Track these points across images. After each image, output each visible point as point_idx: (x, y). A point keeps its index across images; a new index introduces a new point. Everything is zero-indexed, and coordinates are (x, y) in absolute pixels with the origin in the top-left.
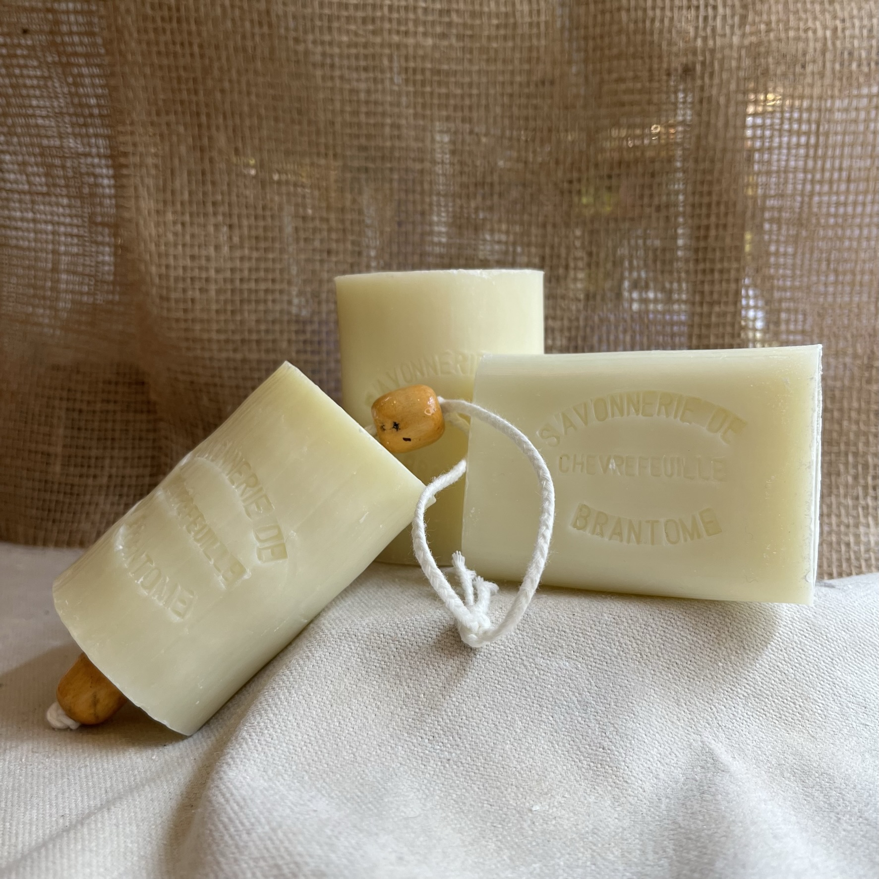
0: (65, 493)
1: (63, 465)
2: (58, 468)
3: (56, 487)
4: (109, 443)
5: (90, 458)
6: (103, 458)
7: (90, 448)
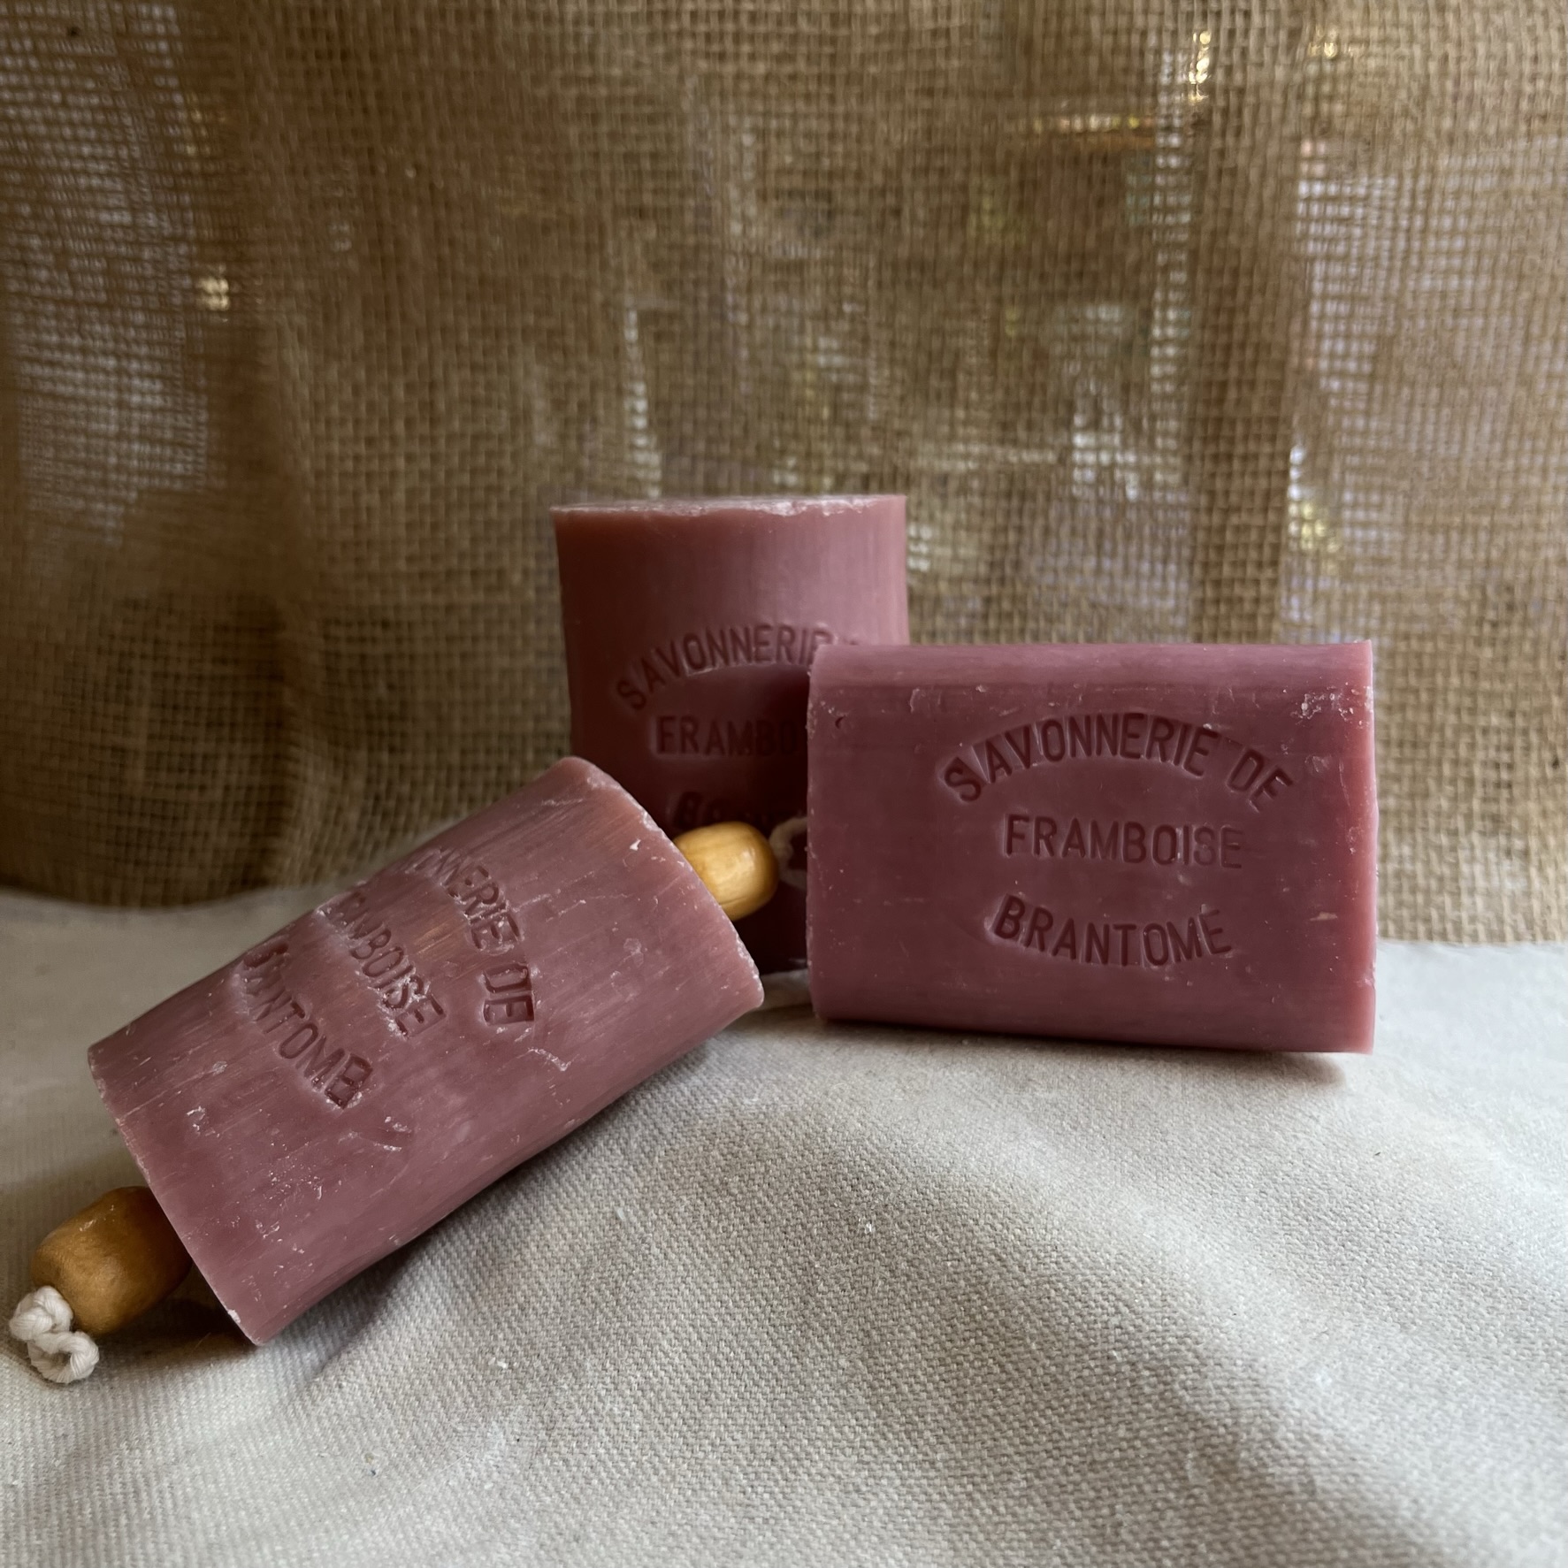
0: (153, 816)
1: (148, 769)
2: (140, 774)
3: (137, 806)
4: (226, 731)
5: (193, 756)
6: (217, 757)
7: (194, 740)
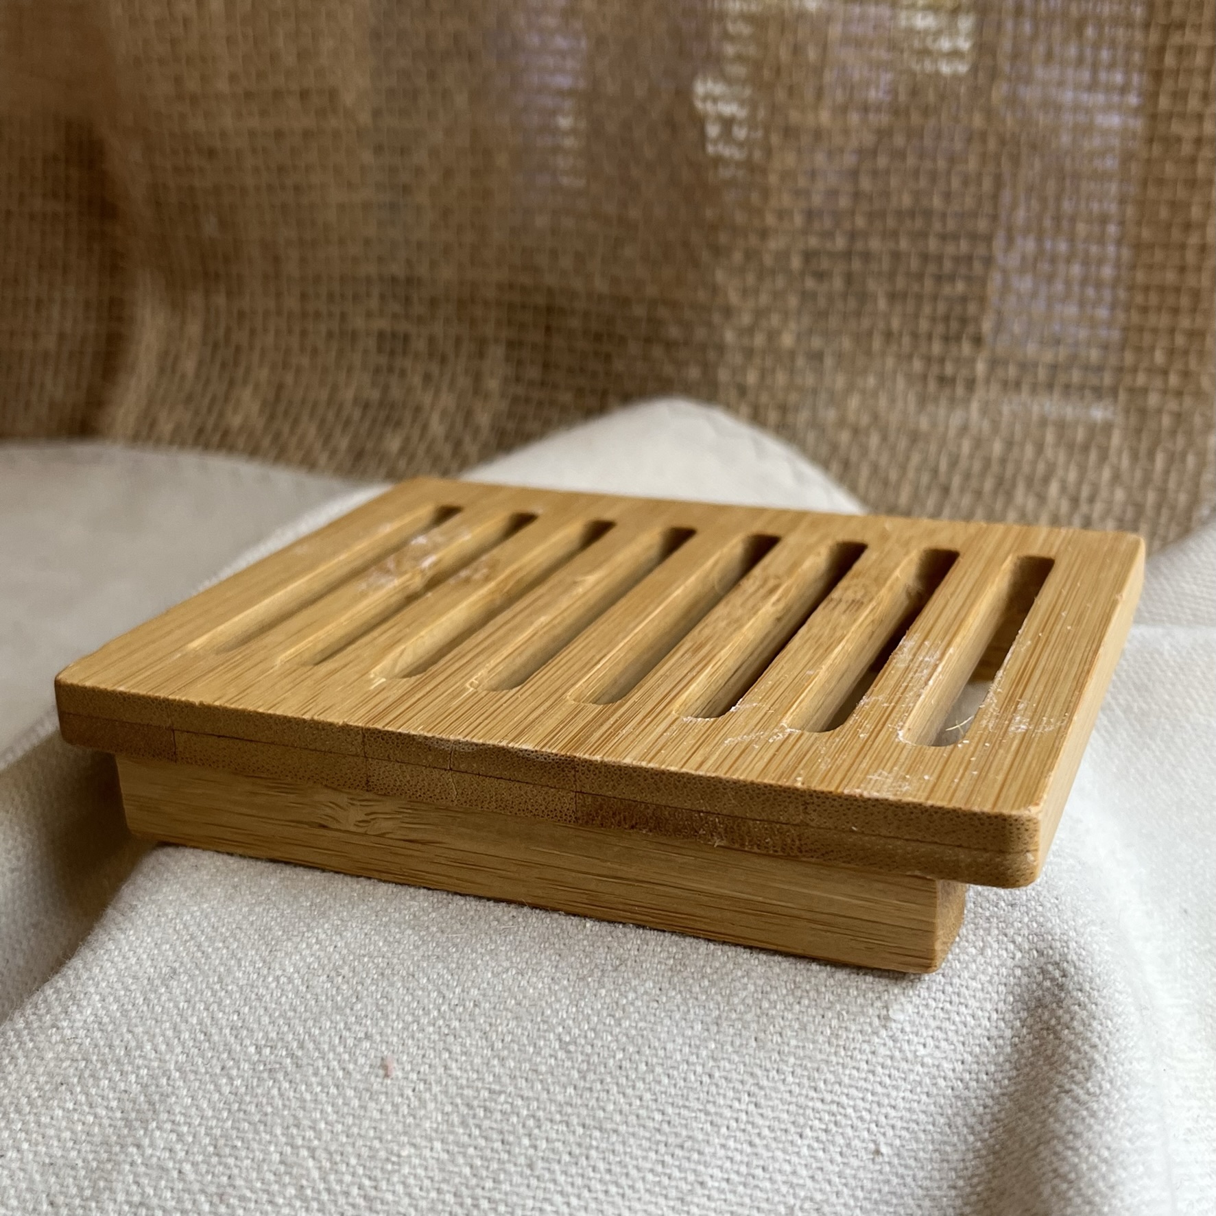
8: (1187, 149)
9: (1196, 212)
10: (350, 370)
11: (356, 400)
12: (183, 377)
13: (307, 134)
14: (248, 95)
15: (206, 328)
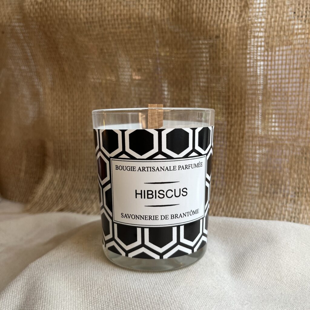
8: (236, 147)
9: (239, 159)
10: (87, 183)
11: (87, 189)
12: (54, 185)
13: (82, 140)
14: (71, 133)
15: (60, 176)
